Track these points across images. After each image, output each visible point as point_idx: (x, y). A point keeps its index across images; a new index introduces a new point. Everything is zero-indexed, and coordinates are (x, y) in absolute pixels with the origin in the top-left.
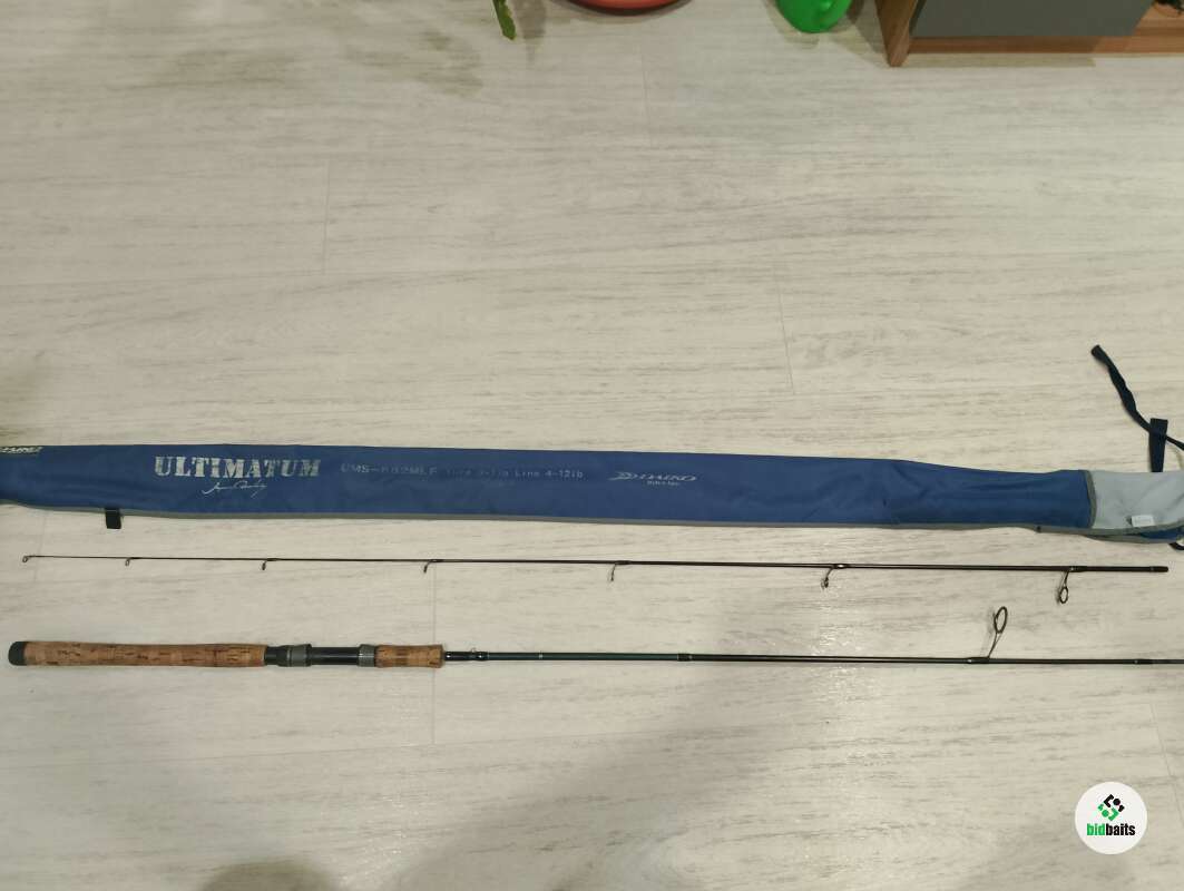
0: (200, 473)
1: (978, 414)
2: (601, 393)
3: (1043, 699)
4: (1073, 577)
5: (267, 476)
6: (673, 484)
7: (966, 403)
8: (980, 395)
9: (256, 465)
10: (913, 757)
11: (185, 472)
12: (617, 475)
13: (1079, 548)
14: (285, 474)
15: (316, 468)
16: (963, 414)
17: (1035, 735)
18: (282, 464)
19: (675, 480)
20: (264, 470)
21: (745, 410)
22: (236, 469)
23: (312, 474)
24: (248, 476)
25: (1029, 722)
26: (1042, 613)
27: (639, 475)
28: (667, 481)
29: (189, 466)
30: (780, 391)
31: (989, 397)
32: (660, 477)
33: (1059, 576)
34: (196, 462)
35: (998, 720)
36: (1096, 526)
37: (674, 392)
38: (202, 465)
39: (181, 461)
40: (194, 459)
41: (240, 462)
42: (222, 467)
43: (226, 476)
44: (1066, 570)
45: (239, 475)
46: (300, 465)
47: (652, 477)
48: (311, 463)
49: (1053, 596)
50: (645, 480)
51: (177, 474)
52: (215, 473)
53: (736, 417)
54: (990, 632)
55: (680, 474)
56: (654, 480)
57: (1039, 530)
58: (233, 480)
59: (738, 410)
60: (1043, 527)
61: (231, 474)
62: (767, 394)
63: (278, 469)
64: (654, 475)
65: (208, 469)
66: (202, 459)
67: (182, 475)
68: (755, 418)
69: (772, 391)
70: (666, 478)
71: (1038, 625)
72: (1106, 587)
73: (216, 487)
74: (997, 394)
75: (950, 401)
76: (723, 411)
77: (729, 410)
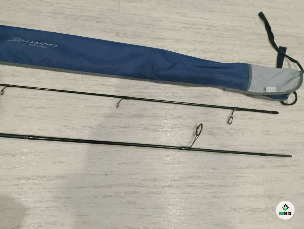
1: (205, 34)
3: (213, 169)
4: (236, 113)
6: (43, 47)
7: (201, 29)
8: (207, 26)
10: (146, 193)
12: (13, 39)
13: (240, 100)
16: (198, 33)
17: (207, 185)
19: (45, 45)
21: (94, 17)
25: (206, 179)
26: (220, 128)
27: (26, 40)
31: (212, 28)
32: (37, 43)
33: (230, 111)
35: (191, 177)
36: (250, 90)
44: (233, 109)
47: (32, 42)
49: (225, 121)
50: (28, 43)
54: (194, 135)
56: (33, 44)
57: (224, 90)
59: (90, 17)
60: (226, 88)
68: (98, 22)
71: (217, 133)
72: (250, 119)
74: (215, 27)
75: (193, 26)
76: (82, 16)
77: (86, 16)
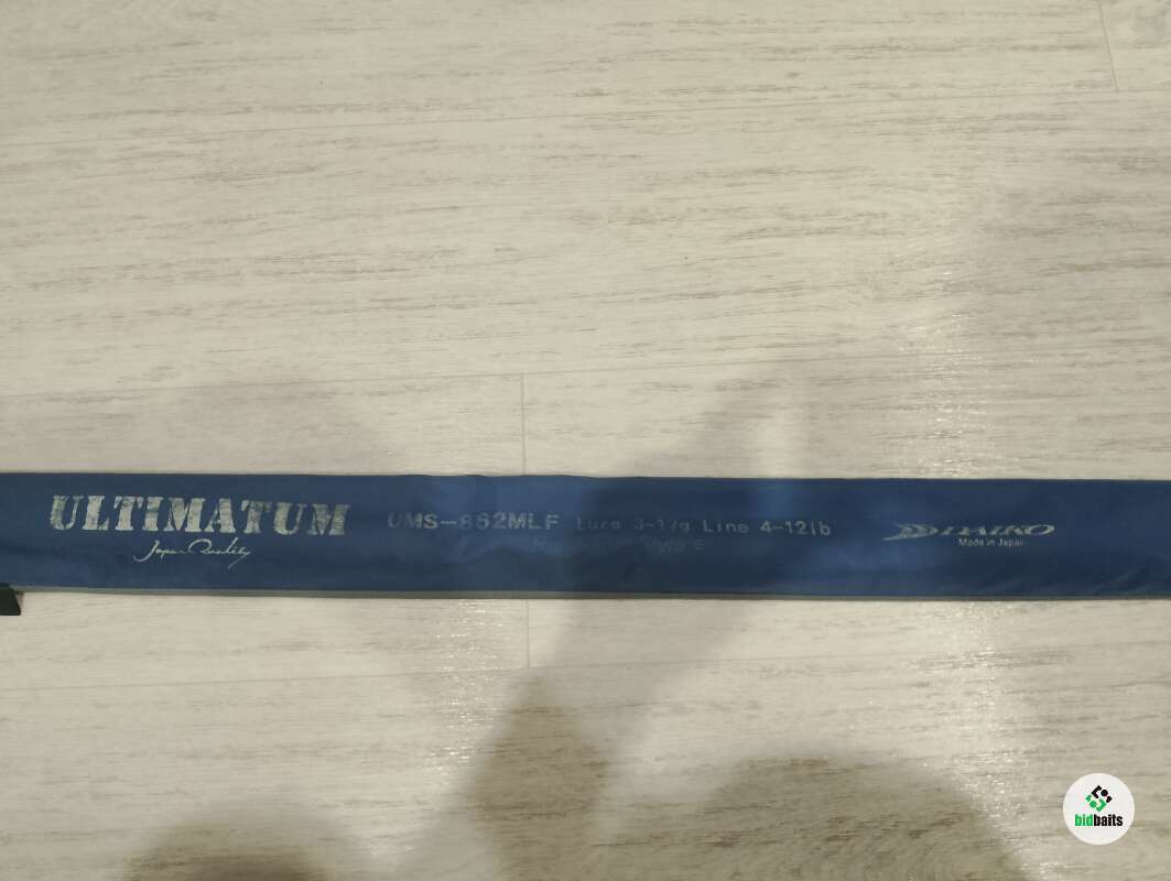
0: (124, 524)
2: (789, 89)
5: (248, 530)
9: (225, 508)
11: (101, 522)
12: (899, 531)
14: (281, 530)
15: (339, 520)
18: (275, 508)
19: (1013, 536)
20: (239, 519)
21: (1035, 116)
22: (188, 517)
23: (333, 532)
24: (209, 529)
27: (941, 529)
28: (996, 538)
29: (109, 513)
30: (1094, 85)
34: (121, 504)
37: (913, 86)
38: (130, 508)
39: (94, 505)
40: (118, 499)
41: (197, 504)
42: (164, 514)
43: (169, 528)
45: (194, 527)
46: (309, 513)
47: (965, 532)
48: (331, 510)
50: (953, 538)
51: (86, 527)
52: (151, 523)
53: (1020, 128)
55: (1020, 523)
56: (973, 536)
58: (183, 537)
59: (1021, 117)
61: (179, 527)
62: (1071, 89)
63: (267, 520)
64: (971, 526)
65: (138, 516)
66: (132, 499)
67: (95, 527)
68: (1053, 131)
69: (1079, 85)
70: (994, 533)
73: (155, 549)
76: (997, 118)
77: (1008, 117)
